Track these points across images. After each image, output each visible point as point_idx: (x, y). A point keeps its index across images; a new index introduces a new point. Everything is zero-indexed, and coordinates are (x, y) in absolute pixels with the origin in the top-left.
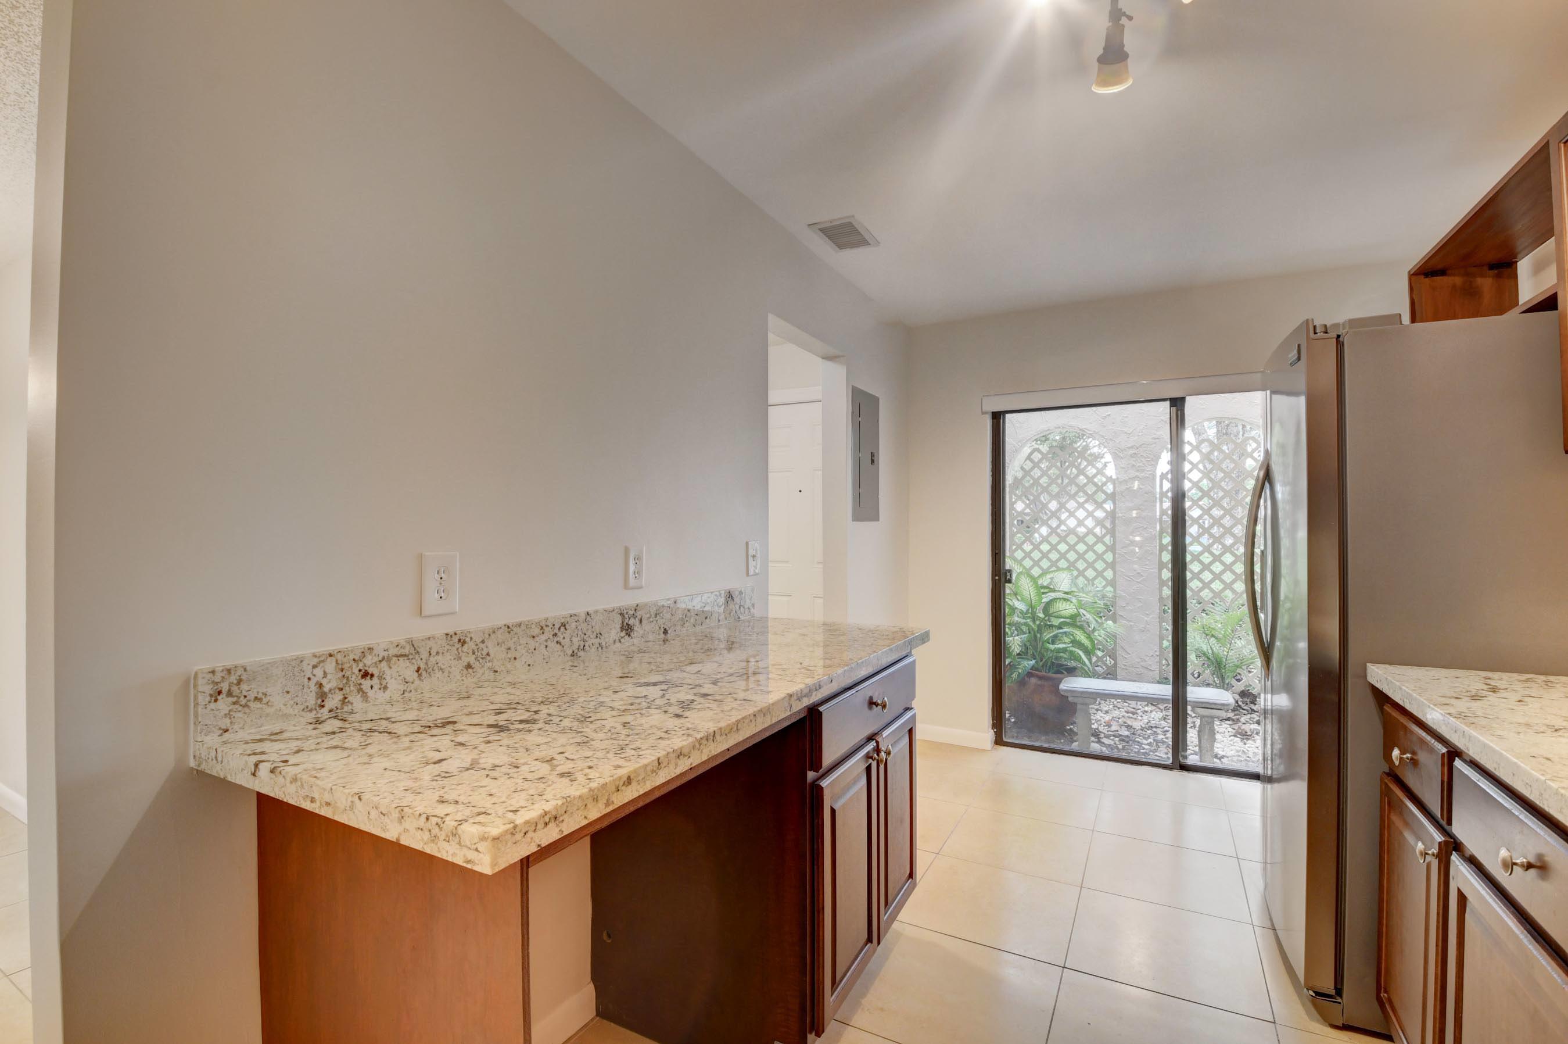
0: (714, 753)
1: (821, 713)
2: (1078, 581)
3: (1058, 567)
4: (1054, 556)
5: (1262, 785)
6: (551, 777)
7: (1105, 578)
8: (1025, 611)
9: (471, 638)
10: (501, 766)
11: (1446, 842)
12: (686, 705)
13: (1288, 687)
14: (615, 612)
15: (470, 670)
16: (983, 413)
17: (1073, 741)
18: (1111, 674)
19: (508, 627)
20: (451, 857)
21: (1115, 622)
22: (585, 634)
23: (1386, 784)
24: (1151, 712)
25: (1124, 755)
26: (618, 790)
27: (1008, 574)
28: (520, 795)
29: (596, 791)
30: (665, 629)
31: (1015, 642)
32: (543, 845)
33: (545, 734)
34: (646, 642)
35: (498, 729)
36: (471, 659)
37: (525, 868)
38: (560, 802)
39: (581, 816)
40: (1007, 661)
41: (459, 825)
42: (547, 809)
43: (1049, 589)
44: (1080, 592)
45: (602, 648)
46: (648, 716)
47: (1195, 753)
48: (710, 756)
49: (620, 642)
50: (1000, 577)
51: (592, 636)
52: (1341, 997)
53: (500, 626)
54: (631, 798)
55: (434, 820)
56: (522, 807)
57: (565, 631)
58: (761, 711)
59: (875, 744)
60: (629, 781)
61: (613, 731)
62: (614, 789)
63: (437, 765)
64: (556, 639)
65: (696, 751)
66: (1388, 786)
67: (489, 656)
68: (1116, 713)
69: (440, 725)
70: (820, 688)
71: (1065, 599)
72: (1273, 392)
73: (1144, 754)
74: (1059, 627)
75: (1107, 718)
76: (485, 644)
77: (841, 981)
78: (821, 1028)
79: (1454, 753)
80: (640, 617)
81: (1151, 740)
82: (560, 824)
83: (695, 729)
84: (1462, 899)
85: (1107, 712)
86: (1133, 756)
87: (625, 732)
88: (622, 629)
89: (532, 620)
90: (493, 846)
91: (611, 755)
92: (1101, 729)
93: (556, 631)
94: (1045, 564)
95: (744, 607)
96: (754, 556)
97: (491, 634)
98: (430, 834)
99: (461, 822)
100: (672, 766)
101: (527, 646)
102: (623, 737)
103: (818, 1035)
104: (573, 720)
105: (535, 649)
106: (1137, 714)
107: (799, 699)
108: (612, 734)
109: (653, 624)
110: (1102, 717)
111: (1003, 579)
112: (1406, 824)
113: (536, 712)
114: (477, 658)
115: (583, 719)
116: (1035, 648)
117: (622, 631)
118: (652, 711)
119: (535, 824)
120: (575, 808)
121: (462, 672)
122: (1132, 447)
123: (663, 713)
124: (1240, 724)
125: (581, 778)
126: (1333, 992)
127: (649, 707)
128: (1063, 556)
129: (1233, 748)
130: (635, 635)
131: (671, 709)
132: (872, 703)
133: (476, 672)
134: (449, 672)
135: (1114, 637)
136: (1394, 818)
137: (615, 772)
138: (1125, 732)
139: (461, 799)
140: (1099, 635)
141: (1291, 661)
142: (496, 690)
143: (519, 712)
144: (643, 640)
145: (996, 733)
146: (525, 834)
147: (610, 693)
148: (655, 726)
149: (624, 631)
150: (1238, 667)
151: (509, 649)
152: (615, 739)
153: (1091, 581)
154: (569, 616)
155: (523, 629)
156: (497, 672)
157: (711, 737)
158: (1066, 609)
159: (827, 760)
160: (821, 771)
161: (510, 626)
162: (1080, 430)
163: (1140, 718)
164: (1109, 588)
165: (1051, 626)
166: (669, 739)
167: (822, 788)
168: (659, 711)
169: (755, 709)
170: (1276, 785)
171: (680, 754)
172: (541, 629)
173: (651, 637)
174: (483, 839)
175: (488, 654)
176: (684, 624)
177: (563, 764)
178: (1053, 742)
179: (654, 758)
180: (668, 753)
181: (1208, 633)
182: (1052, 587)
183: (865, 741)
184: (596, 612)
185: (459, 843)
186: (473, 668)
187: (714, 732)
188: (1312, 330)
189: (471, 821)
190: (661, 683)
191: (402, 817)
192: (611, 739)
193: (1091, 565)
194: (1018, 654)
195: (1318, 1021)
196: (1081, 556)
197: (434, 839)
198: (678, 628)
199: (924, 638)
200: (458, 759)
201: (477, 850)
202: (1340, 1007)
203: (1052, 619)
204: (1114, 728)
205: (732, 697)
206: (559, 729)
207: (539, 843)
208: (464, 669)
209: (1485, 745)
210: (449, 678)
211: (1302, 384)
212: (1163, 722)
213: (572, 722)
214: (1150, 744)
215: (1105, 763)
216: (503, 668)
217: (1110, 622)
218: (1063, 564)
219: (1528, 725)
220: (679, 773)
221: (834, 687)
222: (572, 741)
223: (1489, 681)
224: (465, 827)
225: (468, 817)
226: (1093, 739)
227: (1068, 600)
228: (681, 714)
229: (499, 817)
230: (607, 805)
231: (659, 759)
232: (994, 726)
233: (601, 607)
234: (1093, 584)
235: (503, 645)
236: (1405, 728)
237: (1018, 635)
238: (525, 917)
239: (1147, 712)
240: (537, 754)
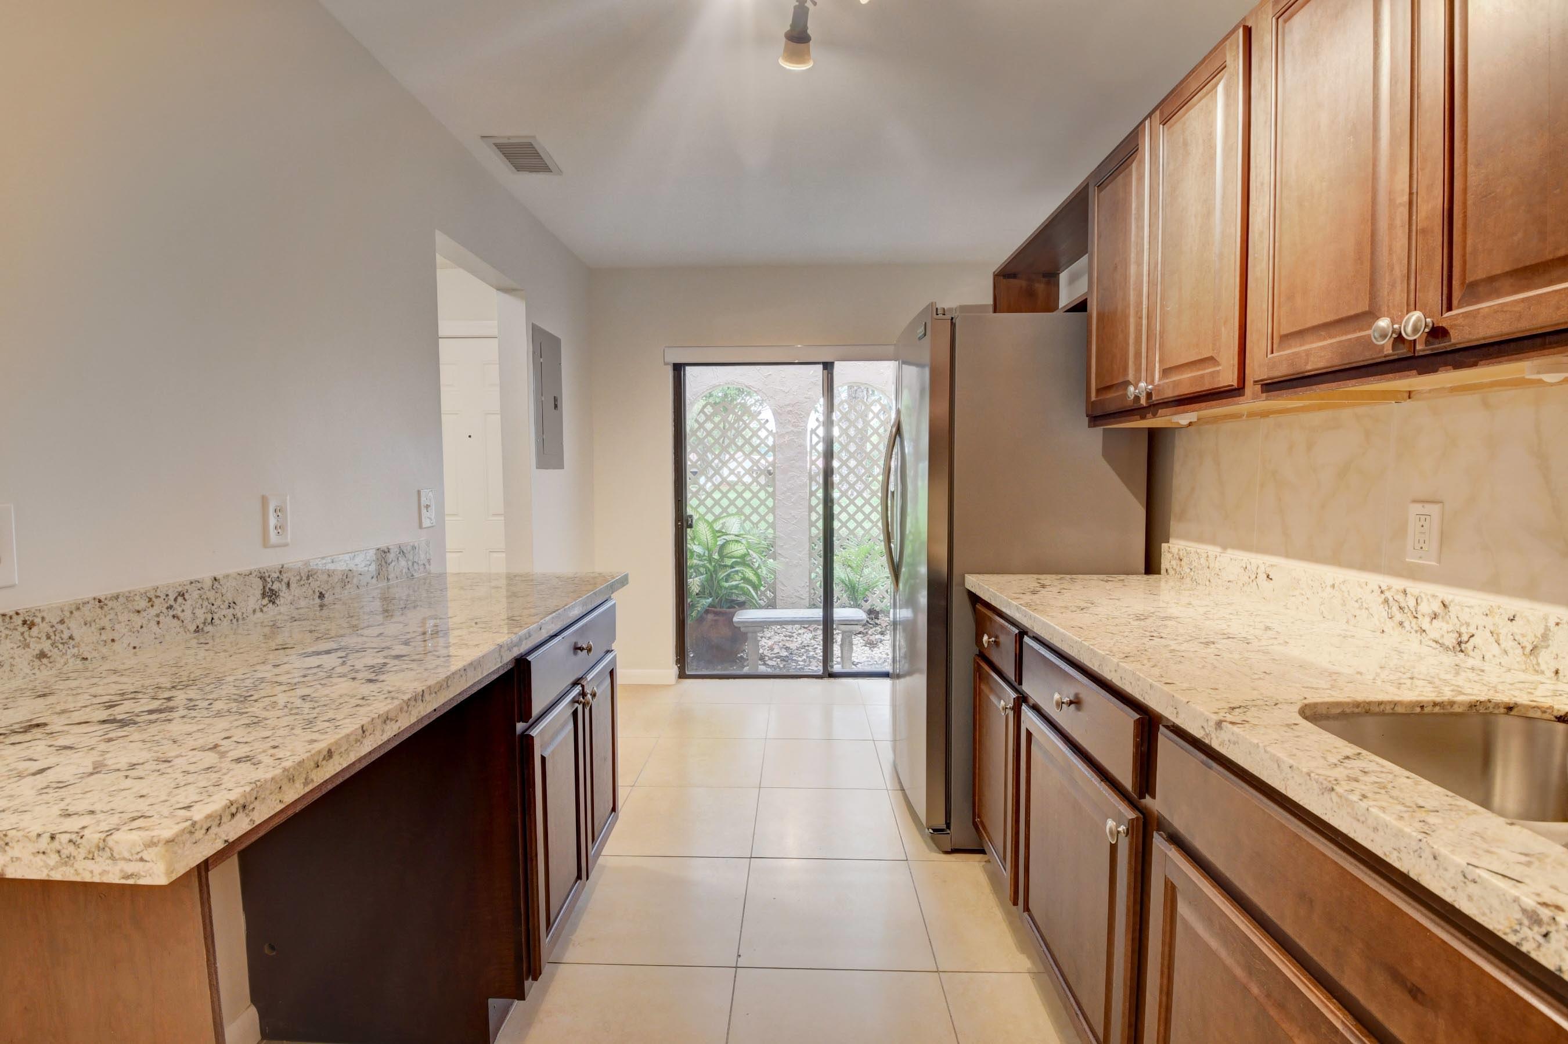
0: (423, 714)
1: (530, 662)
2: (745, 525)
3: (727, 513)
4: (725, 502)
5: (891, 682)
6: (223, 765)
7: (767, 522)
8: (702, 553)
9: (43, 619)
10: (143, 764)
11: (1018, 697)
12: (379, 670)
13: (911, 602)
14: (254, 575)
15: (45, 661)
16: (666, 364)
17: (744, 666)
18: (772, 605)
19: (100, 601)
20: (98, 876)
21: (775, 559)
22: (213, 605)
23: (979, 665)
24: (804, 634)
25: (784, 672)
26: (318, 766)
27: (690, 519)
28: (186, 790)
29: (291, 770)
30: (321, 593)
31: (694, 583)
32: (231, 840)
33: (193, 721)
34: (297, 609)
35: (119, 724)
36: (46, 646)
37: (203, 873)
38: (248, 789)
39: (276, 800)
40: (689, 600)
41: (108, 835)
42: (232, 799)
43: (721, 533)
44: (747, 534)
45: (237, 620)
46: (332, 686)
47: (838, 663)
48: (420, 717)
49: (262, 611)
50: (682, 523)
51: (222, 607)
52: (950, 829)
53: (87, 600)
54: (333, 773)
55: (65, 837)
56: (196, 802)
57: (184, 602)
58: (471, 664)
59: (581, 688)
60: (330, 754)
61: (289, 705)
62: (312, 764)
63: (38, 776)
64: (171, 613)
65: (404, 714)
66: (980, 665)
67: (73, 639)
68: (777, 638)
69: (21, 730)
70: (530, 636)
71: (737, 541)
72: (904, 363)
73: (799, 669)
74: (732, 567)
75: (770, 643)
76: (65, 624)
77: (555, 921)
78: (538, 972)
79: (1023, 632)
80: (288, 579)
81: (804, 657)
82: (251, 813)
83: (398, 691)
84: (1029, 734)
85: (769, 638)
86: (792, 672)
87: (307, 705)
88: (264, 595)
89: (134, 591)
90: (167, 851)
91: (298, 731)
92: (766, 652)
93: (172, 602)
94: (717, 510)
95: (418, 564)
96: (427, 506)
97: (74, 612)
98: (60, 856)
99: (109, 833)
100: (378, 733)
101: (129, 623)
102: (306, 711)
103: (535, 979)
104: (227, 701)
105: (142, 627)
106: (793, 636)
107: (510, 649)
108: (291, 709)
109: (304, 589)
110: (769, 642)
111: (685, 525)
112: (992, 690)
113: (169, 699)
114: (54, 643)
115: (242, 699)
116: (712, 587)
117: (263, 598)
118: (334, 680)
119: (219, 818)
120: (268, 792)
121: (31, 664)
122: (789, 405)
123: (351, 680)
124: (868, 636)
125: (266, 760)
126: (944, 827)
127: (330, 677)
128: (732, 503)
129: (863, 655)
130: (282, 602)
131: (359, 676)
132: (577, 649)
133: (54, 661)
134: (12, 665)
135: (773, 572)
136: (984, 687)
137: (310, 746)
138: (784, 653)
139: (97, 807)
140: (763, 572)
141: (912, 581)
142: (94, 681)
143: (143, 701)
144: (292, 607)
145: (679, 668)
146: (208, 830)
147: (269, 667)
148: (346, 694)
149: (267, 599)
150: (867, 590)
151: (103, 629)
152: (297, 714)
153: (756, 525)
154: (189, 582)
155: (122, 602)
156: (87, 659)
157: (420, 697)
158: (738, 549)
159: (536, 709)
160: (531, 721)
161: (103, 600)
162: (747, 387)
163: (795, 640)
164: (771, 531)
165: (726, 566)
166: (369, 705)
167: (532, 738)
168: (345, 679)
169: (465, 663)
170: (902, 680)
171: (387, 719)
172: (149, 602)
173: (303, 603)
174: (151, 844)
175: (71, 638)
176: (345, 585)
177: (234, 749)
178: (726, 669)
179: (357, 726)
180: (373, 719)
181: (847, 565)
182: (724, 531)
183: (570, 686)
184: (227, 576)
185: (112, 857)
186: (49, 657)
187: (423, 691)
188: (935, 312)
189: (126, 828)
190: (336, 650)
191: (7, 844)
192: (291, 714)
193: (755, 510)
194: (697, 594)
195: (935, 852)
196: (747, 502)
197: (68, 860)
198: (338, 590)
199: (624, 581)
200: (69, 767)
201: (142, 860)
202: (949, 836)
203: (726, 559)
204: (776, 651)
205: (434, 655)
206: (212, 713)
207: (226, 838)
208: (35, 659)
209: (1044, 623)
210: (12, 673)
211: (926, 358)
212: (812, 641)
213: (227, 703)
214: (804, 661)
215: (772, 680)
216: (95, 654)
217: (772, 560)
218: (732, 510)
219: (1066, 607)
220: (386, 739)
221: (544, 634)
222: (236, 723)
223: (1039, 581)
224: (117, 836)
225: (118, 825)
226: (760, 662)
227: (740, 542)
228: (374, 678)
229: (167, 817)
230: (306, 784)
231: (362, 727)
232: (678, 661)
233: (232, 570)
234: (757, 527)
235: (93, 624)
236: (991, 620)
237: (696, 577)
238: (208, 928)
239: (800, 634)
240: (191, 743)
